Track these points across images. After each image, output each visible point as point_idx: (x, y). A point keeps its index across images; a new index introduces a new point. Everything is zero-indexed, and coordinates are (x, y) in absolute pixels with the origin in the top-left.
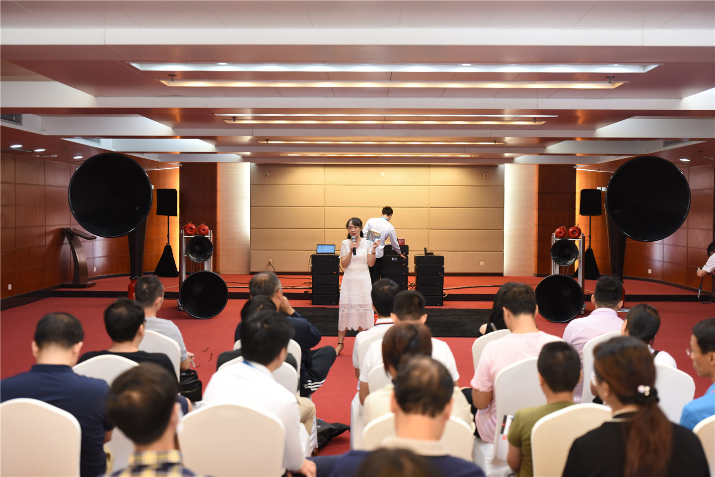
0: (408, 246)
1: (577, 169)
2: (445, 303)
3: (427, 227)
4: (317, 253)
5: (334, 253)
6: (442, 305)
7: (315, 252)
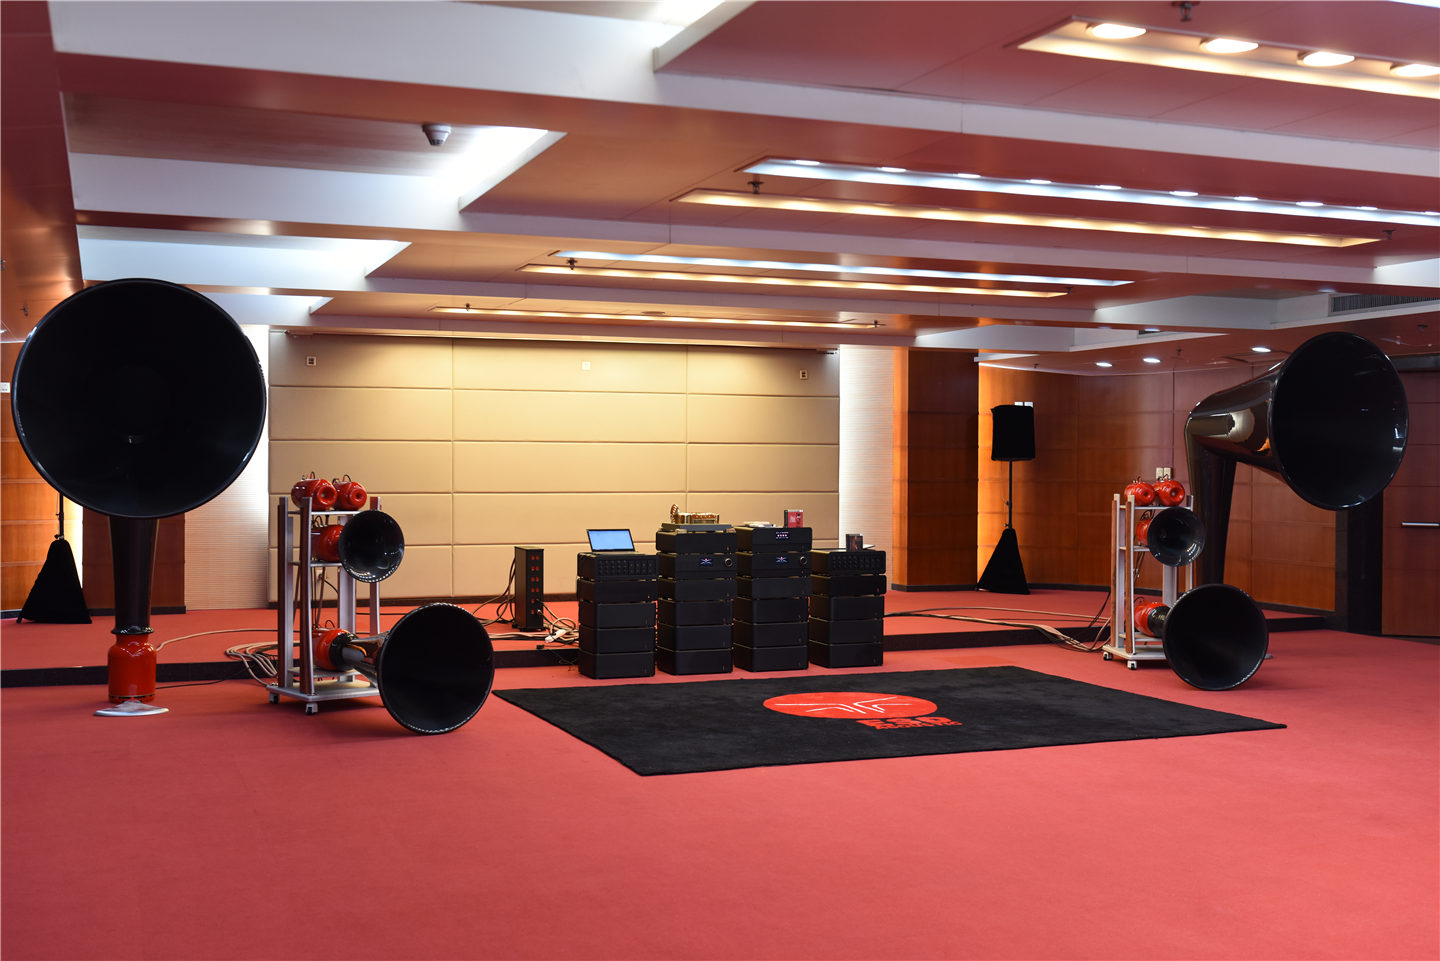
0: (810, 530)
1: (980, 364)
2: (887, 656)
3: (682, 489)
4: (593, 550)
5: (633, 550)
6: (880, 662)
7: (585, 549)
